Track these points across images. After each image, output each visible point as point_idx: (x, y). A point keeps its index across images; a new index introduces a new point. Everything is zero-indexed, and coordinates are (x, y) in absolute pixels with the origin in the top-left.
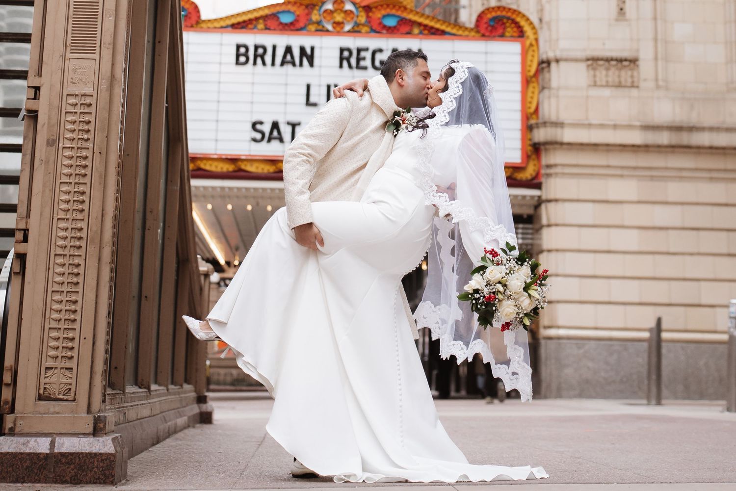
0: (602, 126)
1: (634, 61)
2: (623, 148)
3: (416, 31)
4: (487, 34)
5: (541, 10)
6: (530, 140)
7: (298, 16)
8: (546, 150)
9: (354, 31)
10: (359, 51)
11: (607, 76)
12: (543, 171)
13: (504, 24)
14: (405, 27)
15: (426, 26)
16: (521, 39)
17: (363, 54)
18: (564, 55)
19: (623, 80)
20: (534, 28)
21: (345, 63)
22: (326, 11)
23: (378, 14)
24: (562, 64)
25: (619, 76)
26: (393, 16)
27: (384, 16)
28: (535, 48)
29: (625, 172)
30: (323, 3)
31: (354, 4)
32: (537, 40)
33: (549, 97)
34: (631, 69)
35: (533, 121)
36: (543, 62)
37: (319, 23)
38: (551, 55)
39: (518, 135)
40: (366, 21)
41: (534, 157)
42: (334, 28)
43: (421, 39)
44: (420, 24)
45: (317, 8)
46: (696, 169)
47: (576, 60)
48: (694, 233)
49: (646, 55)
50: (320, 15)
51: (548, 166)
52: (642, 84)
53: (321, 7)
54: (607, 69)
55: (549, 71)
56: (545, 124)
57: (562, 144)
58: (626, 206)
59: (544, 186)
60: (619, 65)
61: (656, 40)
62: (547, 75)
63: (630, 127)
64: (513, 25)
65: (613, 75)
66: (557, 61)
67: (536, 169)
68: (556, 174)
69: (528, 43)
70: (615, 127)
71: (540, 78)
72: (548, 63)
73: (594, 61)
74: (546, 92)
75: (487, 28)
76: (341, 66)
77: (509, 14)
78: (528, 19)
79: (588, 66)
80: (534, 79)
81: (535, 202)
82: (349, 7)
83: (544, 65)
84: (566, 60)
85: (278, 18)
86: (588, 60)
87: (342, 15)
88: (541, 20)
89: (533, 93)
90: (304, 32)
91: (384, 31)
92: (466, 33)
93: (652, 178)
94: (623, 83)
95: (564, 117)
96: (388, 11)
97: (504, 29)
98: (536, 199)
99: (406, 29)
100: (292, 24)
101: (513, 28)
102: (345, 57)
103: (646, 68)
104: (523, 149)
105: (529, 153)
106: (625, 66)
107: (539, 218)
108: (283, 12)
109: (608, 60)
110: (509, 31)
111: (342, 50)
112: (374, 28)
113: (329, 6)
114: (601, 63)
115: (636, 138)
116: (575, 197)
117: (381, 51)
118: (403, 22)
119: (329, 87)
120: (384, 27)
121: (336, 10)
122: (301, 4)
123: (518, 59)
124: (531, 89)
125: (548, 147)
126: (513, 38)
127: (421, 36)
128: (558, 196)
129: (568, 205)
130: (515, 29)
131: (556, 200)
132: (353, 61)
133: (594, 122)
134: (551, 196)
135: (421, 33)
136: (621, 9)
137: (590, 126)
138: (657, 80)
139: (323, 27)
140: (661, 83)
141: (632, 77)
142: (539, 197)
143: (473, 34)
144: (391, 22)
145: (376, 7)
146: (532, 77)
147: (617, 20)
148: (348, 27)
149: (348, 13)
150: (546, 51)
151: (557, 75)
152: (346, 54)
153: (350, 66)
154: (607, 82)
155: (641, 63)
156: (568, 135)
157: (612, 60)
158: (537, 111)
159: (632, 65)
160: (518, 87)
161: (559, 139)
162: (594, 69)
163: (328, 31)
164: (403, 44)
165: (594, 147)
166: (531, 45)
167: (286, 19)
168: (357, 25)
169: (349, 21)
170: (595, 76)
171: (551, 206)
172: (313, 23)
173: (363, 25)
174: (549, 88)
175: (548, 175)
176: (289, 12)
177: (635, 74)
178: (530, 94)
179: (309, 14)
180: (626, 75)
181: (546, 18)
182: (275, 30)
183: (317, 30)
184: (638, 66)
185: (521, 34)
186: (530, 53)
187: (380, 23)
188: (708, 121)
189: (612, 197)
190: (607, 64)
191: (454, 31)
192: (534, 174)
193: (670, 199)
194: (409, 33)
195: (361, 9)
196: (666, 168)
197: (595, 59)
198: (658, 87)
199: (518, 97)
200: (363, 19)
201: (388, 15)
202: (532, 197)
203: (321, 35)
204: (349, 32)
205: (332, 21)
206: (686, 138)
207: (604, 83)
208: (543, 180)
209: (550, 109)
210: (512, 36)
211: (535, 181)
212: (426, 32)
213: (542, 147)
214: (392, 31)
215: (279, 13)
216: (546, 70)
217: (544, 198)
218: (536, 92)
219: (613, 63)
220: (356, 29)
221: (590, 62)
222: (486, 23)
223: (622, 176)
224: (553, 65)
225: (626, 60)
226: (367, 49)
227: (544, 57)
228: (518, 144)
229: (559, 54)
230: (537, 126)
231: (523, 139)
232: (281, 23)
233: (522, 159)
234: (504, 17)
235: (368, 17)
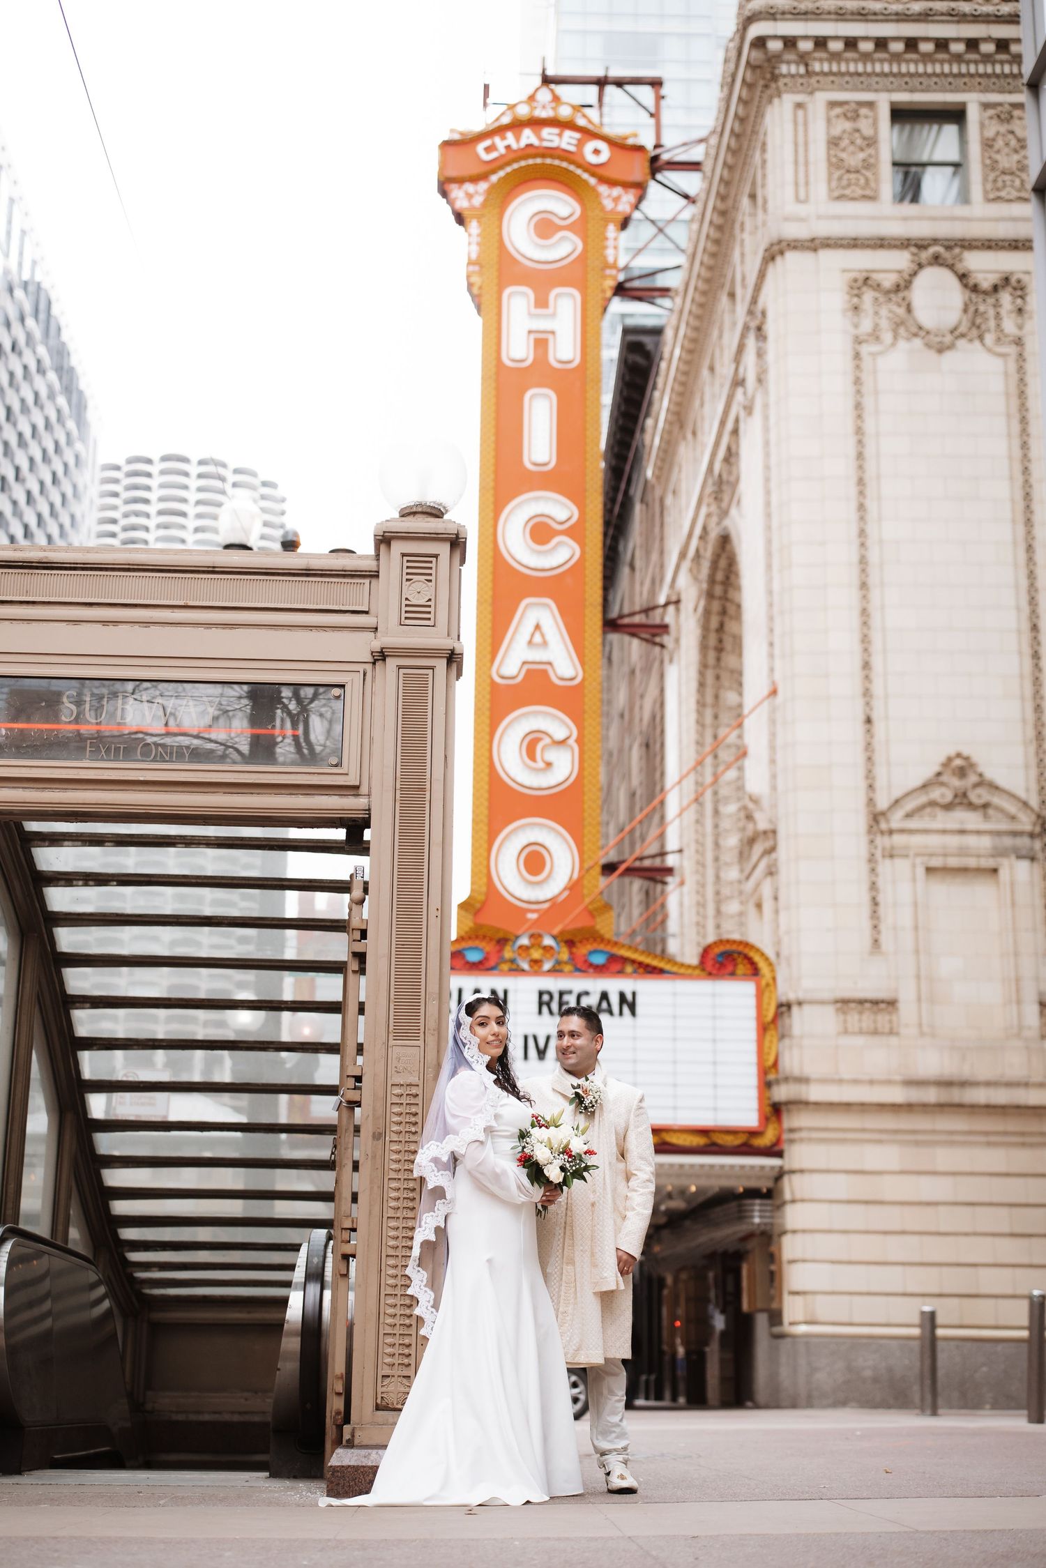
0: (856, 1082)
1: (892, 1003)
2: (882, 1107)
3: (629, 969)
4: (714, 972)
5: (778, 942)
6: (769, 1098)
7: (488, 953)
8: (788, 1111)
9: (556, 971)
10: (561, 994)
11: (860, 1021)
12: (785, 1136)
13: (734, 960)
14: (615, 965)
15: (640, 964)
16: (755, 978)
17: (566, 998)
18: (808, 996)
19: (879, 1025)
20: (770, 964)
21: (545, 1009)
22: (521, 947)
23: (582, 950)
24: (806, 1008)
25: (875, 1022)
26: (602, 952)
27: (591, 953)
28: (772, 988)
29: (884, 1137)
30: (517, 937)
31: (555, 937)
32: (774, 979)
33: (791, 1048)
34: (890, 1013)
35: (771, 1077)
36: (780, 1005)
37: (512, 961)
38: (792, 997)
39: (753, 1094)
40: (570, 959)
41: (774, 1119)
42: (531, 967)
43: (635, 978)
44: (633, 962)
45: (510, 943)
46: (969, 1133)
47: (822, 1002)
48: (969, 1209)
49: (906, 997)
50: (514, 952)
51: (792, 1130)
52: (903, 1031)
53: (514, 942)
54: (861, 1013)
55: (790, 1016)
56: (786, 1079)
57: (806, 1104)
58: (887, 1178)
59: (786, 1154)
60: (875, 1008)
61: (918, 977)
62: (787, 1021)
63: (889, 1082)
64: (746, 961)
65: (867, 1020)
66: (800, 1003)
67: (776, 1132)
68: (802, 1140)
69: (763, 983)
70: (871, 1082)
71: (779, 1023)
72: (788, 1006)
73: (844, 1004)
74: (786, 1042)
75: (713, 965)
76: (540, 1012)
77: (741, 948)
78: (762, 954)
79: (837, 1010)
80: (772, 1026)
81: (775, 1173)
82: (548, 941)
83: (784, 1009)
84: (812, 1002)
85: (463, 957)
86: (836, 1002)
87: (541, 951)
88: (778, 955)
89: (771, 1042)
90: (495, 972)
91: (591, 970)
92: (689, 971)
93: (917, 1143)
94: (880, 1030)
95: (809, 1070)
96: (595, 946)
97: (735, 965)
98: (777, 1170)
99: (617, 967)
100: (481, 963)
101: (744, 965)
102: (544, 1001)
103: (907, 1010)
104: (761, 1110)
105: (769, 1115)
106: (880, 1010)
107: (781, 1192)
108: (471, 948)
109: (861, 1002)
110: (741, 969)
111: (541, 994)
112: (579, 966)
113: (524, 941)
114: (853, 1005)
115: (897, 1095)
116: (823, 1166)
117: (587, 993)
118: (613, 959)
119: (526, 1038)
120: (591, 965)
121: (533, 946)
122: (491, 939)
123: (752, 1002)
124: (768, 1038)
125: (791, 1107)
126: (745, 977)
127: (634, 975)
128: (805, 1165)
129: (816, 1178)
130: (749, 966)
131: (802, 1171)
132: (555, 1006)
133: (846, 1076)
134: (796, 1166)
135: (635, 972)
136: (876, 941)
137: (841, 1081)
138: (920, 1025)
139: (518, 966)
140: (925, 1029)
141: (890, 1022)
142: (781, 1168)
143: (697, 972)
144: (599, 959)
145: (581, 942)
146: (769, 1024)
147: (872, 953)
148: (547, 966)
149: (548, 949)
150: (785, 991)
151: (799, 1021)
152: (546, 998)
153: (551, 1013)
154: (861, 1029)
155: (902, 1006)
156: (815, 1093)
157: (866, 1001)
158: (775, 1064)
159: (890, 1008)
160: (752, 1035)
161: (804, 1097)
162: (844, 1013)
163: (523, 970)
164: (614, 986)
165: (847, 1107)
166: (768, 985)
167: (473, 957)
168: (558, 962)
169: (548, 959)
170: (845, 1021)
171: (796, 1179)
172: (506, 961)
173: (566, 963)
174: (790, 1036)
175: (792, 1141)
176: (476, 948)
177: (894, 1018)
178: (767, 1044)
179: (500, 951)
180: (882, 1020)
181: (784, 953)
182: (460, 970)
183: (511, 970)
184: (897, 1009)
185: (755, 971)
186: (766, 995)
187: (586, 961)
188: (983, 1074)
189: (868, 1167)
190: (859, 1007)
191: (675, 969)
192: (774, 1140)
193: (940, 1168)
194: (621, 973)
195: (563, 944)
196: (934, 1132)
197: (845, 1002)
198: (922, 1034)
199: (753, 1047)
200: (565, 955)
201: (595, 951)
202: (772, 1168)
203: (516, 976)
204: (549, 971)
205: (528, 959)
206: (956, 1095)
207: (856, 1029)
208: (785, 1147)
209: (792, 1061)
210: (745, 975)
211: (776, 1148)
212: (641, 970)
213: (784, 1108)
214: (600, 970)
215: (464, 949)
216: (786, 1015)
217: (787, 1167)
218: (775, 1040)
219: (867, 1005)
220: (558, 968)
221: (839, 1005)
222: (714, 959)
223: (880, 1142)
224: (795, 1009)
225: (883, 1002)
226: (570, 992)
227: (784, 999)
228: (753, 1104)
229: (801, 996)
230: (778, 1082)
231: (761, 1098)
232: (468, 963)
233: (760, 1121)
234: (734, 952)
235: (571, 953)
